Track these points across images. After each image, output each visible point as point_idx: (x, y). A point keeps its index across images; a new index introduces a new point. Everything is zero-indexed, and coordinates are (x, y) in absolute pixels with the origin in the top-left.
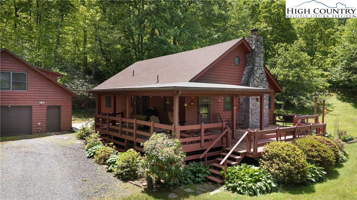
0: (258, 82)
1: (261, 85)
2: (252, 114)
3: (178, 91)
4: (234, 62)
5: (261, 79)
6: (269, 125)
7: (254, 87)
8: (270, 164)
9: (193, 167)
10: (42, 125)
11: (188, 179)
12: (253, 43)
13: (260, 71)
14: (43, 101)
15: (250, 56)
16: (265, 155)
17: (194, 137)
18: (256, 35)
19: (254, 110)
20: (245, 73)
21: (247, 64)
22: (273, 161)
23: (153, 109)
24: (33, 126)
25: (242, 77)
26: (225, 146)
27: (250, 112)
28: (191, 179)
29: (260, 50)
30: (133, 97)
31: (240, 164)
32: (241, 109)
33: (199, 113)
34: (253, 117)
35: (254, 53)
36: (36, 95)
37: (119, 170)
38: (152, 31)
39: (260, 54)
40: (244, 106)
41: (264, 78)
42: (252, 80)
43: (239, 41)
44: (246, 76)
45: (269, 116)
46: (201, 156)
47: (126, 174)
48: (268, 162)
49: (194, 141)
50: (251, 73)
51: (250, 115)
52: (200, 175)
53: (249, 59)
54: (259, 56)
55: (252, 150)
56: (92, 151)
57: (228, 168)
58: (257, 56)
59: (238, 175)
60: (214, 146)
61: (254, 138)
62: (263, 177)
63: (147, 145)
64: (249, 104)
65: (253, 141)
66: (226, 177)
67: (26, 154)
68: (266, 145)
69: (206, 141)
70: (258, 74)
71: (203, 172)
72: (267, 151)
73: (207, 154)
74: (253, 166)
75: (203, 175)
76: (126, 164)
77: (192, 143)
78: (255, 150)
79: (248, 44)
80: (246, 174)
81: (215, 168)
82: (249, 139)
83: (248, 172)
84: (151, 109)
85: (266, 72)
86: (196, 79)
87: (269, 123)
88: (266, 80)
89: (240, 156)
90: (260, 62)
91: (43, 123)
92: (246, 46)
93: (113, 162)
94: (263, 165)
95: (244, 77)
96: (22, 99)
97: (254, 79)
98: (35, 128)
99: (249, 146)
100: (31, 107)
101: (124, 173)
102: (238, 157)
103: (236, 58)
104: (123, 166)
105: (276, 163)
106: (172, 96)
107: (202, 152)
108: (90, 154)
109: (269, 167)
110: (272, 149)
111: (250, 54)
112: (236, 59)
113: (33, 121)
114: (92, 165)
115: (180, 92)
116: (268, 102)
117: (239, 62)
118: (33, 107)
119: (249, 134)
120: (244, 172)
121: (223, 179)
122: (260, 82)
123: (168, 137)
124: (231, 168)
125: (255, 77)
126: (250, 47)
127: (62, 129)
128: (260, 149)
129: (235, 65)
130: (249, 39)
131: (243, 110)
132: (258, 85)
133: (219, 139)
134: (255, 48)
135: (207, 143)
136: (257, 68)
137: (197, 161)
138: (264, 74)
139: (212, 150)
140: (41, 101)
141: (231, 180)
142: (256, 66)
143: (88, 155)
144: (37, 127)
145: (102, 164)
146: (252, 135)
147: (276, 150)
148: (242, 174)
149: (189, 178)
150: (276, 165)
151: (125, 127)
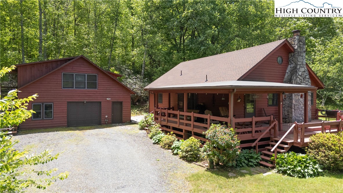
0: (301, 80)
1: (303, 82)
2: (294, 109)
3: (233, 90)
4: (277, 62)
5: (304, 77)
6: (312, 119)
7: (297, 84)
8: (317, 152)
9: (246, 153)
10: (109, 118)
11: (243, 164)
12: (296, 44)
13: (302, 69)
14: (109, 98)
15: (293, 55)
16: (312, 145)
17: (246, 128)
18: (298, 36)
19: (297, 106)
20: (287, 71)
21: (290, 63)
22: (320, 150)
23: (202, 104)
24: (102, 118)
25: (284, 75)
26: (273, 137)
27: (293, 107)
28: (245, 163)
29: (303, 50)
30: (190, 94)
31: (288, 152)
32: (285, 104)
33: (245, 108)
34: (296, 112)
35: (296, 53)
36: (104, 92)
37: (184, 154)
38: (192, 34)
39: (302, 53)
40: (287, 102)
41: (306, 76)
42: (295, 78)
43: (282, 42)
44: (289, 74)
45: (311, 111)
46: (253, 145)
47: (190, 157)
48: (315, 151)
49: (246, 132)
50: (294, 71)
51: (293, 110)
52: (252, 160)
53: (291, 58)
54: (301, 55)
55: (299, 140)
56: (157, 138)
57: (278, 155)
58: (300, 55)
59: (287, 160)
60: (264, 136)
61: (301, 129)
62: (311, 163)
63: (209, 133)
64: (292, 100)
65: (300, 133)
66: (276, 162)
67: (105, 140)
68: (312, 136)
69: (256, 131)
70: (301, 72)
71: (255, 158)
72: (314, 142)
73: (258, 143)
74: (301, 154)
75: (255, 160)
76: (190, 148)
77: (244, 133)
78: (302, 140)
79: (291, 45)
80: (294, 160)
81: (266, 155)
82: (296, 131)
83: (297, 159)
84: (201, 105)
85: (308, 70)
86: (243, 78)
87: (312, 118)
88: (309, 78)
89: (288, 145)
90: (302, 61)
91: (109, 116)
92: (289, 47)
93: (177, 147)
94: (310, 153)
95: (287, 75)
96: (93, 96)
97: (297, 77)
98: (103, 120)
99: (296, 137)
100: (100, 102)
101: (188, 156)
102: (286, 146)
103: (279, 57)
104: (188, 150)
105: (323, 152)
106: (227, 93)
107: (253, 141)
108: (155, 141)
109: (315, 155)
110: (318, 140)
111: (293, 54)
112: (279, 59)
113: (102, 114)
114: (159, 150)
115: (235, 91)
116: (311, 98)
117: (282, 61)
118: (102, 102)
119: (296, 127)
120: (293, 158)
121: (273, 163)
122: (302, 79)
123: (224, 127)
124: (280, 155)
125: (297, 75)
126: (293, 47)
127: (123, 121)
128: (307, 140)
129: (278, 64)
130: (292, 39)
131: (286, 106)
132: (301, 82)
133: (268, 130)
134: (297, 48)
135: (257, 133)
136: (300, 67)
137: (250, 148)
138: (306, 72)
139: (262, 140)
140: (107, 98)
141: (281, 164)
142: (299, 65)
143: (154, 142)
144: (105, 119)
145: (166, 149)
146: (299, 127)
147: (323, 141)
148: (291, 160)
149: (243, 162)
150: (322, 153)
151: (183, 119)
